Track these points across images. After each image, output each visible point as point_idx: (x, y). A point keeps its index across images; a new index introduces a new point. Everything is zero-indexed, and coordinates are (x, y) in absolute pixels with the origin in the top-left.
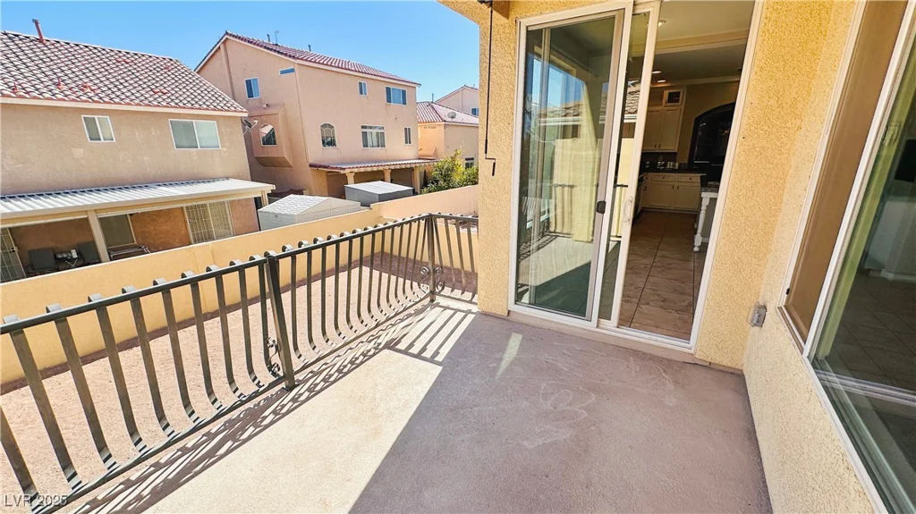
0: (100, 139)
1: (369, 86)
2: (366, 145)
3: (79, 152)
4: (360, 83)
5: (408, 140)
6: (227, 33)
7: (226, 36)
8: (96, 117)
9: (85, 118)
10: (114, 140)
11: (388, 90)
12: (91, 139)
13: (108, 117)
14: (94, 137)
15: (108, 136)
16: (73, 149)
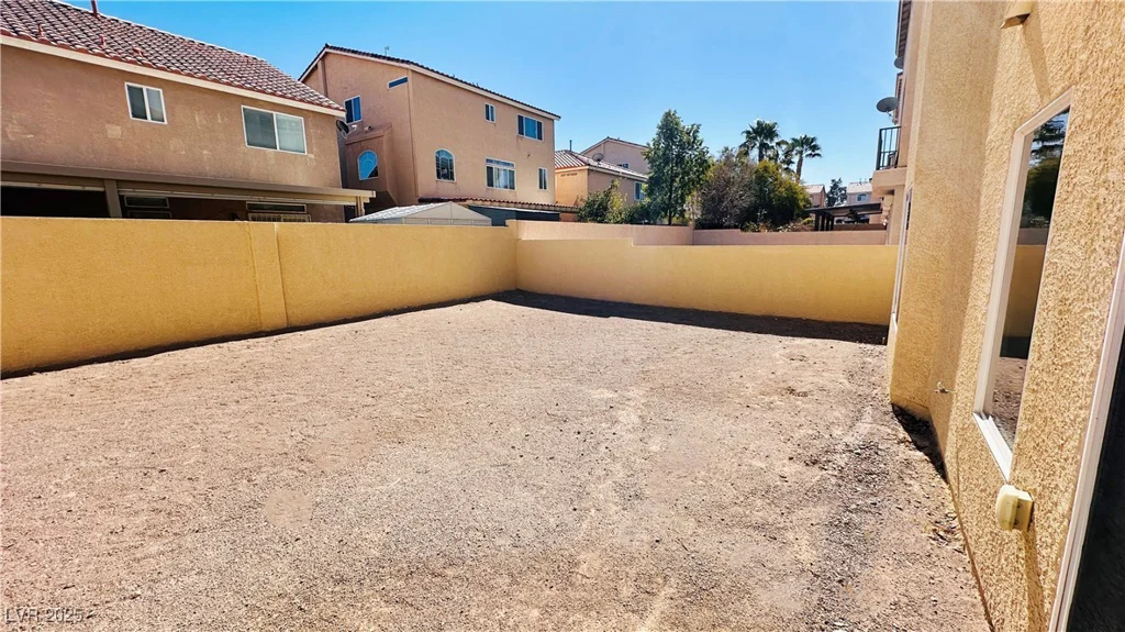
0: (146, 118)
1: (498, 111)
2: (490, 184)
3: (114, 131)
4: (487, 106)
5: (543, 185)
6: (327, 46)
7: (327, 50)
8: (145, 88)
9: (129, 87)
10: (166, 122)
11: (520, 118)
12: (134, 116)
13: (161, 90)
14: (139, 113)
15: (157, 116)
16: (107, 126)
